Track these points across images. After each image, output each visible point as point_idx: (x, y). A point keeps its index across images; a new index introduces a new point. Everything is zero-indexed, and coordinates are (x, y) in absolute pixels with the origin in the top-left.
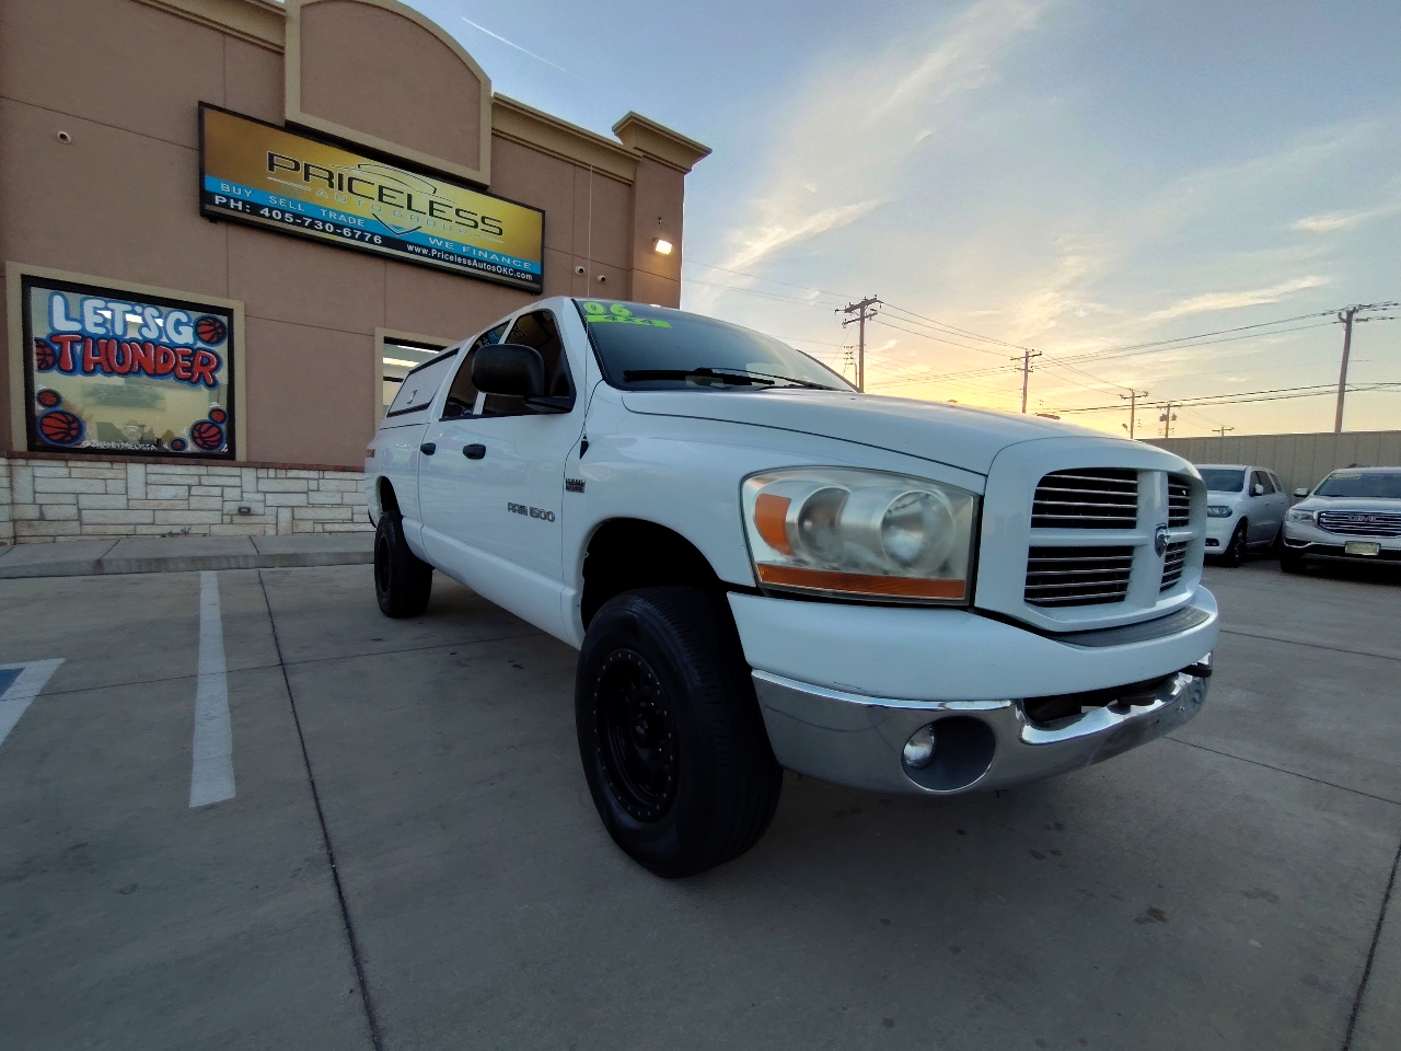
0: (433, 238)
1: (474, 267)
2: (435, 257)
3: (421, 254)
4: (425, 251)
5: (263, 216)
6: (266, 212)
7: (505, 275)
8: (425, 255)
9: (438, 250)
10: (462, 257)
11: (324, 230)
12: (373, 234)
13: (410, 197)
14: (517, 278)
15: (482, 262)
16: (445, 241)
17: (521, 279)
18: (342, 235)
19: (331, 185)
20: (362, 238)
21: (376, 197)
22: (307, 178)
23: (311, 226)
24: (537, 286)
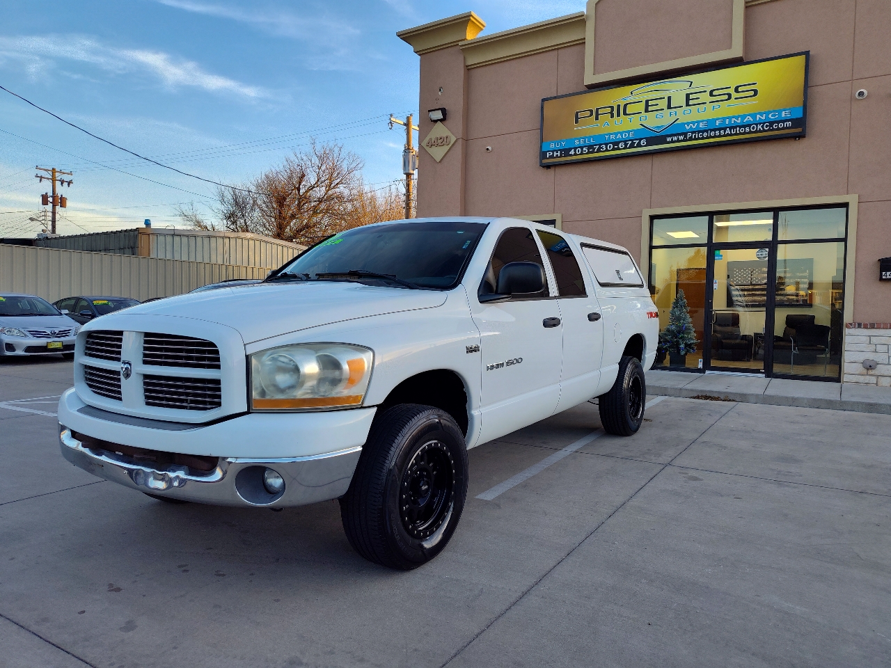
0: (688, 124)
1: (728, 135)
2: (691, 139)
3: (678, 141)
4: (681, 138)
5: (571, 155)
6: (572, 152)
7: (760, 131)
8: (681, 141)
9: (693, 133)
10: (715, 130)
11: (607, 150)
12: (641, 139)
13: (669, 98)
14: (773, 130)
15: (735, 127)
16: (698, 122)
17: (778, 129)
18: (619, 149)
19: (612, 116)
20: (632, 146)
21: (643, 110)
22: (597, 119)
23: (599, 151)
24: (799, 130)
